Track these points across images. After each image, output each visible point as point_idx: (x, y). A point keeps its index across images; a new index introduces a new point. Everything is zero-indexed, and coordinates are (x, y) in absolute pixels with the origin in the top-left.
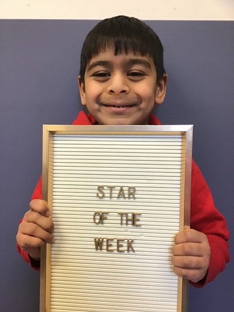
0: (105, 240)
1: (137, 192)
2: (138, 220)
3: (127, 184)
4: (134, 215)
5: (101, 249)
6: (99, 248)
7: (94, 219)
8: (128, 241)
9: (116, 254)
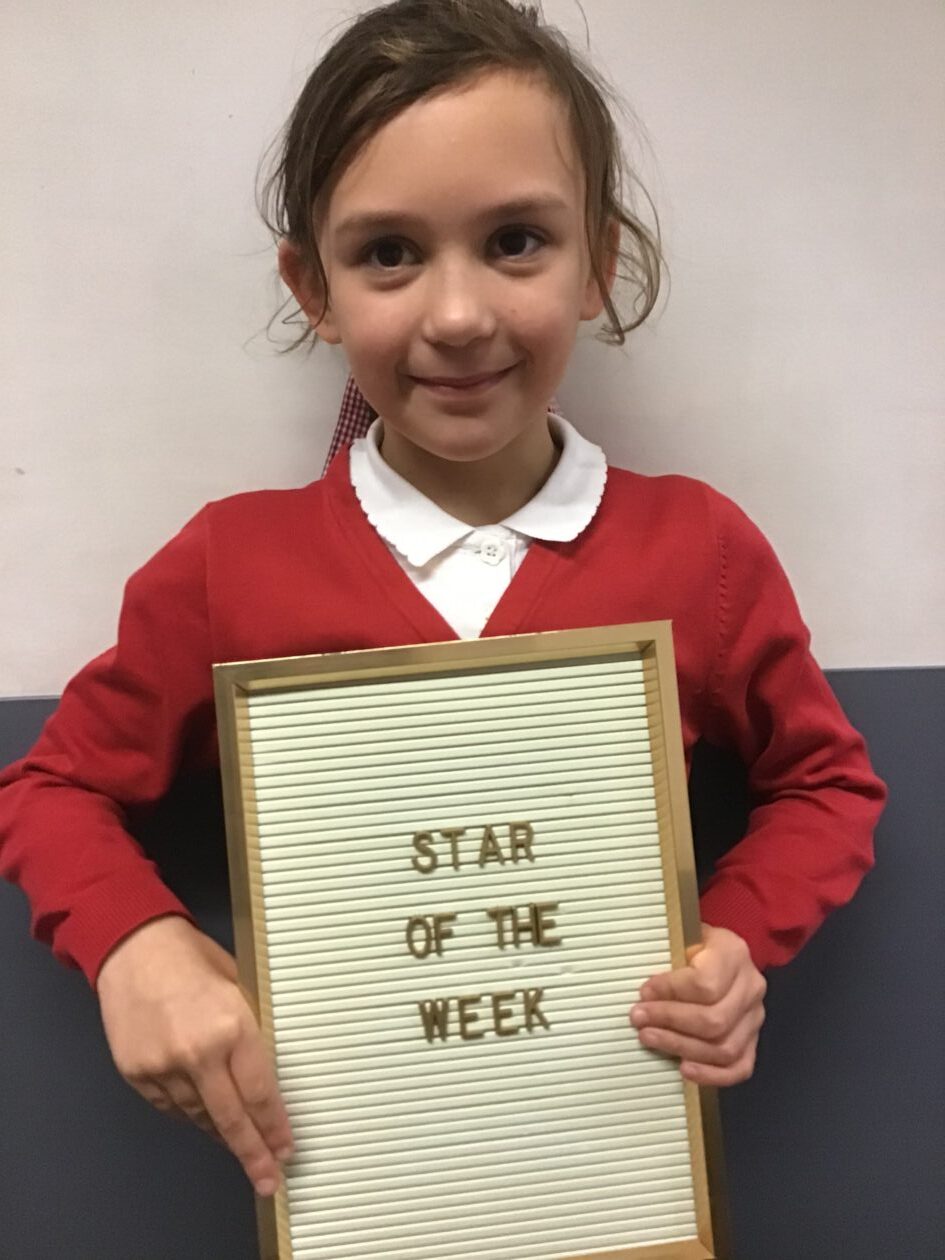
0: (453, 1003)
1: (537, 838)
2: (551, 925)
3: (501, 816)
4: (536, 911)
5: (444, 1035)
6: (436, 1031)
7: (410, 941)
8: (526, 995)
9: (492, 1044)
